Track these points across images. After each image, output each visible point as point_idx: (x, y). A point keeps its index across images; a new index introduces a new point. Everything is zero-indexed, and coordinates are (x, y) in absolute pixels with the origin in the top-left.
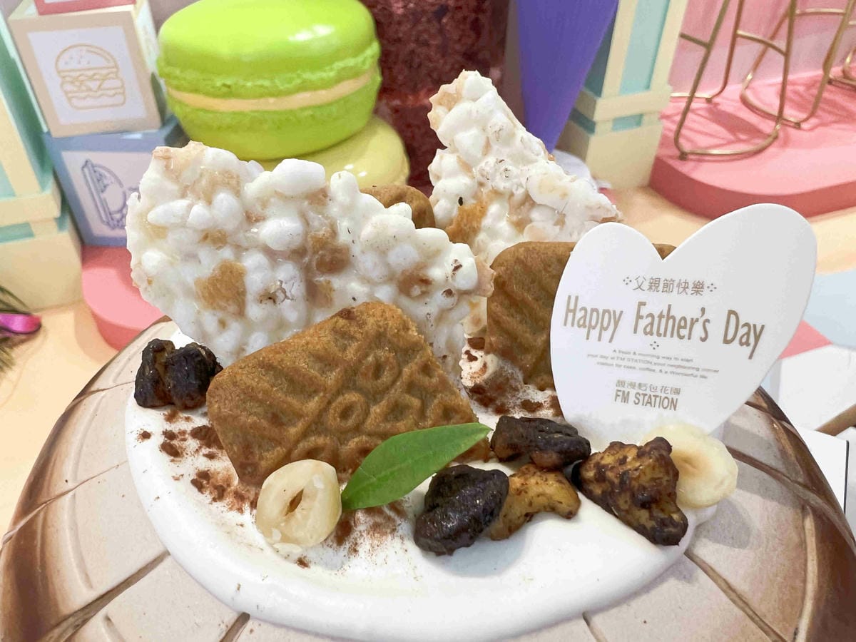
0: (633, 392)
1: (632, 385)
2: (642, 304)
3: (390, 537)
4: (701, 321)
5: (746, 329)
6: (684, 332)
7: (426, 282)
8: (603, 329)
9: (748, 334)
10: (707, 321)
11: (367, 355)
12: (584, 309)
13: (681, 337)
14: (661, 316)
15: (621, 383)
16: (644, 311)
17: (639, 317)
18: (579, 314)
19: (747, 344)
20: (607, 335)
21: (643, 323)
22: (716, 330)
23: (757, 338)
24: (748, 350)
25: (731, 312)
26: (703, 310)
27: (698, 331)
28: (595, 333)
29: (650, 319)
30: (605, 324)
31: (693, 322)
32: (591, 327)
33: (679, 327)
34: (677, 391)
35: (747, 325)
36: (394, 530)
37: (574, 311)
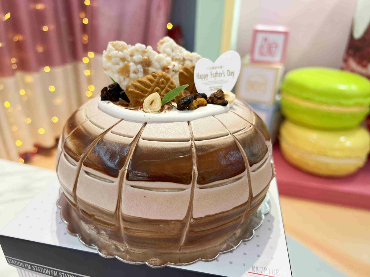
0: (213, 89)
1: (213, 87)
2: (211, 72)
3: (172, 109)
4: (223, 73)
5: (231, 73)
6: (220, 76)
7: (168, 69)
8: (205, 78)
9: (232, 74)
10: (224, 73)
11: (160, 80)
12: (200, 75)
13: (220, 77)
14: (215, 74)
15: (210, 87)
16: (212, 73)
17: (211, 74)
18: (200, 76)
19: (232, 75)
20: (206, 79)
21: (212, 75)
22: (226, 74)
23: (233, 74)
24: (232, 76)
25: (228, 70)
26: (223, 71)
27: (223, 75)
28: (203, 79)
29: (213, 75)
30: (205, 77)
31: (222, 73)
32: (202, 78)
33: (219, 75)
34: (221, 86)
35: (231, 72)
36: (173, 108)
37: (198, 76)
